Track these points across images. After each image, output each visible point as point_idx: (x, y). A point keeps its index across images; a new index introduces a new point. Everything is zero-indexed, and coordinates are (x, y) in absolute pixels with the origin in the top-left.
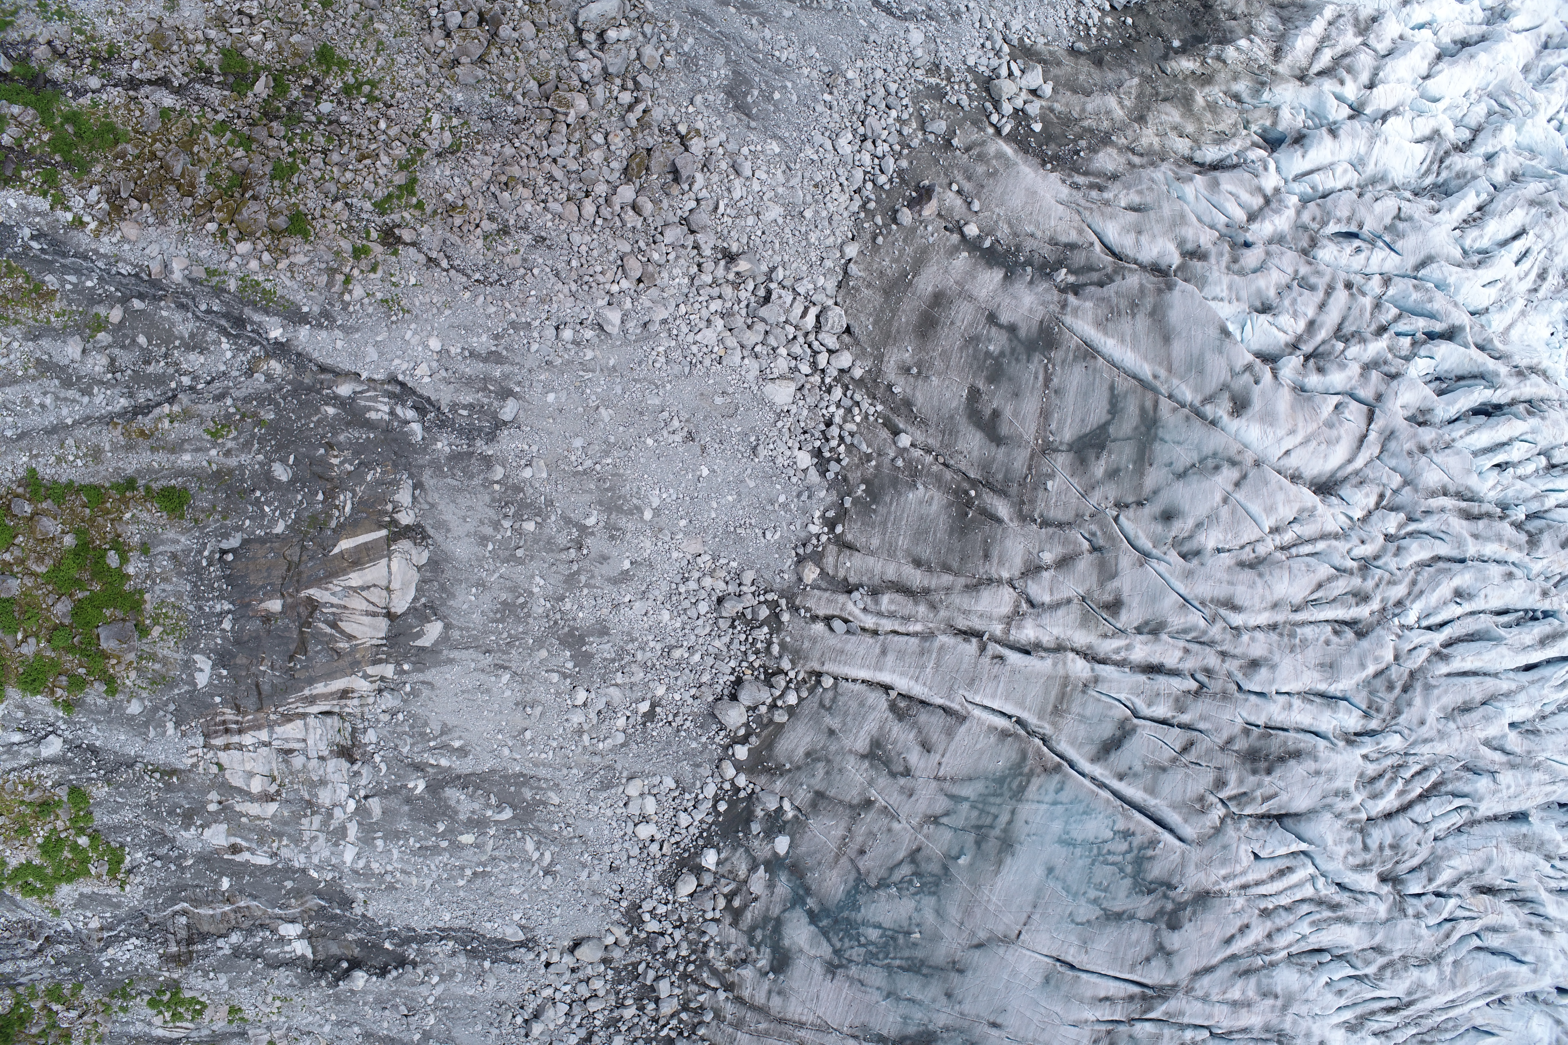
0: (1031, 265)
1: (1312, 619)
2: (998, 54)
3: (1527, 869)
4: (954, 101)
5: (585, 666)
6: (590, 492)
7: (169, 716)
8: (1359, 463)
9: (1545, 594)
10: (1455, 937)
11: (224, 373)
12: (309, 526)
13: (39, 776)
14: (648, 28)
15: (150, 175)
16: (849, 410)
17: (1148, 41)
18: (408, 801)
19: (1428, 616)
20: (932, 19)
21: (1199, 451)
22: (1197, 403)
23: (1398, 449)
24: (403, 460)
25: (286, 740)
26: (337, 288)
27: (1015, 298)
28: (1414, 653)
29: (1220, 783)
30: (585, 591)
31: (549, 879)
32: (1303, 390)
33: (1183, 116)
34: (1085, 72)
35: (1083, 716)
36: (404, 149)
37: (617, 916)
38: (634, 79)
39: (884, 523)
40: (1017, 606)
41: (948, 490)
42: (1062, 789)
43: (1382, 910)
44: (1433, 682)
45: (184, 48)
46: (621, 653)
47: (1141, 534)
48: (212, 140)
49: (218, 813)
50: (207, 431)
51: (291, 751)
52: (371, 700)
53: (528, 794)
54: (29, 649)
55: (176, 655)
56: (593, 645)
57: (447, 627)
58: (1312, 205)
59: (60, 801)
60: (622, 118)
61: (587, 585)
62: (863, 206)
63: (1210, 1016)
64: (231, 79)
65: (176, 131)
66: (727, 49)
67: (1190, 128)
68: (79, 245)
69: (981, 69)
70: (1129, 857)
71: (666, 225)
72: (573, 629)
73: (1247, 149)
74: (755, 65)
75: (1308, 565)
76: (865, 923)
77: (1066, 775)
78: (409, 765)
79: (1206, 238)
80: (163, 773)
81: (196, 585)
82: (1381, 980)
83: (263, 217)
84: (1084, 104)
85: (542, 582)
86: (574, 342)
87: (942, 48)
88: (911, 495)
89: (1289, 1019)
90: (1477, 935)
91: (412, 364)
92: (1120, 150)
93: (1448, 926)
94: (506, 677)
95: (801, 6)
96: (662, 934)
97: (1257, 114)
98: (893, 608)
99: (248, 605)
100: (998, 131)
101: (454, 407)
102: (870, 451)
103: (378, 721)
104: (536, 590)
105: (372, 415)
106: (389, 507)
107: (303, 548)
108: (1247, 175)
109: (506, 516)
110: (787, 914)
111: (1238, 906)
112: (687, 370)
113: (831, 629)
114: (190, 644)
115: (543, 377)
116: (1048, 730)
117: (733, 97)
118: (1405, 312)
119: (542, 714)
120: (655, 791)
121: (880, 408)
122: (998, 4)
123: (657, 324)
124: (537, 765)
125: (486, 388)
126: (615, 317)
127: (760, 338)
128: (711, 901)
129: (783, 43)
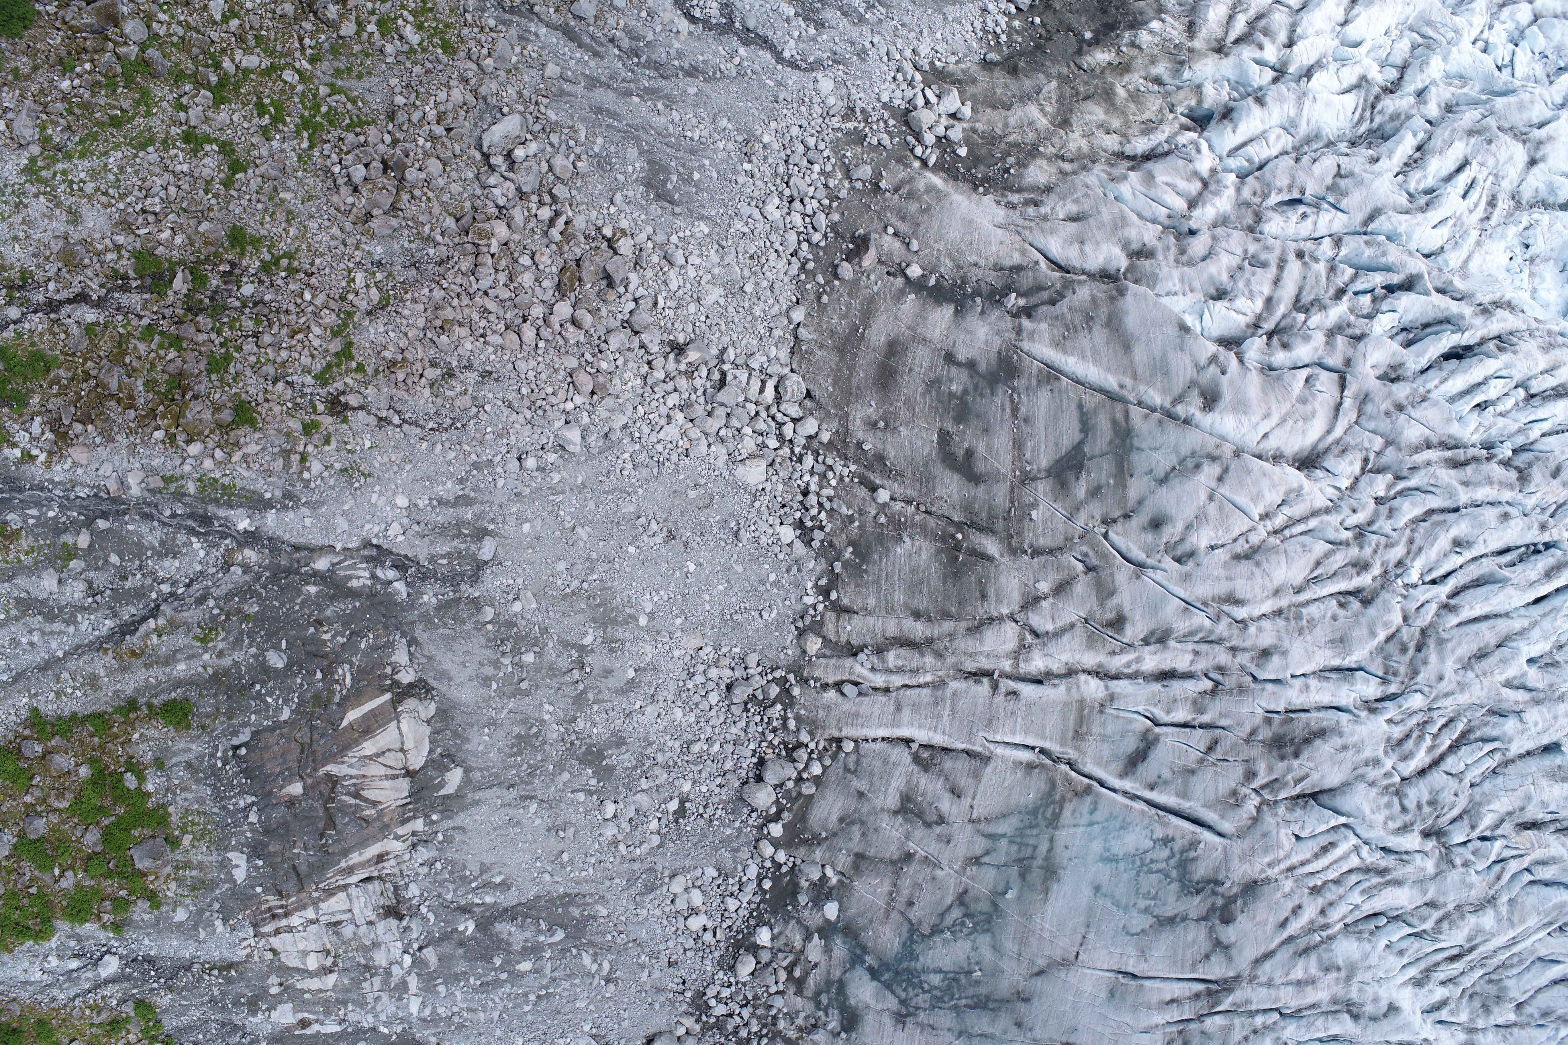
0: (980, 295)
2: (911, 84)
4: (875, 142)
5: (608, 779)
6: (582, 611)
7: (215, 915)
9: (1543, 527)
11: (201, 572)
12: (314, 706)
13: (103, 998)
14: (554, 138)
15: (87, 395)
16: (823, 476)
17: (1058, 38)
18: (461, 944)
19: (1430, 570)
20: (839, 63)
21: (1177, 453)
22: (1167, 405)
24: (393, 620)
25: (333, 914)
26: (295, 469)
27: (969, 332)
29: (1250, 775)
30: (595, 707)
31: (612, 986)
32: (1271, 369)
33: (1107, 112)
35: (1105, 736)
36: (334, 316)
38: (550, 192)
40: (1022, 639)
42: (1095, 809)
43: (1430, 866)
45: (95, 259)
46: (641, 759)
47: (1132, 546)
48: (142, 347)
49: (280, 994)
50: (196, 638)
51: (339, 923)
52: (407, 857)
53: (576, 912)
54: (68, 882)
55: (210, 859)
56: (613, 758)
57: (467, 770)
58: (1250, 179)
59: (128, 1017)
60: (546, 234)
61: (595, 702)
62: (803, 267)
64: (148, 281)
65: (105, 347)
66: (638, 140)
67: (1116, 123)
68: (33, 478)
69: (897, 102)
70: (1172, 862)
71: (609, 332)
72: (590, 746)
73: (1176, 134)
74: (669, 150)
75: (1304, 546)
78: (455, 909)
79: (1149, 235)
80: (221, 969)
81: (215, 787)
82: (1440, 932)
83: (207, 415)
84: (1006, 118)
85: (551, 709)
86: (538, 469)
87: (853, 90)
88: (899, 549)
89: (1355, 988)
90: (1527, 870)
91: (383, 526)
92: (1049, 160)
93: (1497, 868)
94: (533, 807)
95: (706, 80)
96: (731, 1015)
97: (1181, 95)
98: (900, 663)
99: (270, 793)
100: (924, 163)
101: (432, 559)
102: (850, 512)
103: (417, 874)
104: (547, 717)
105: (354, 583)
106: (388, 670)
107: (313, 728)
108: (1181, 162)
109: (504, 653)
110: (848, 975)
111: (1287, 889)
112: (655, 471)
113: (843, 694)
114: (222, 845)
115: (514, 509)
116: (1072, 754)
117: (653, 187)
118: (1361, 269)
119: (575, 834)
120: (699, 883)
121: (853, 468)
122: (903, 32)
123: (618, 431)
124: (579, 883)
125: (461, 533)
126: (574, 436)
127: (723, 422)
128: (773, 976)
129: (693, 122)
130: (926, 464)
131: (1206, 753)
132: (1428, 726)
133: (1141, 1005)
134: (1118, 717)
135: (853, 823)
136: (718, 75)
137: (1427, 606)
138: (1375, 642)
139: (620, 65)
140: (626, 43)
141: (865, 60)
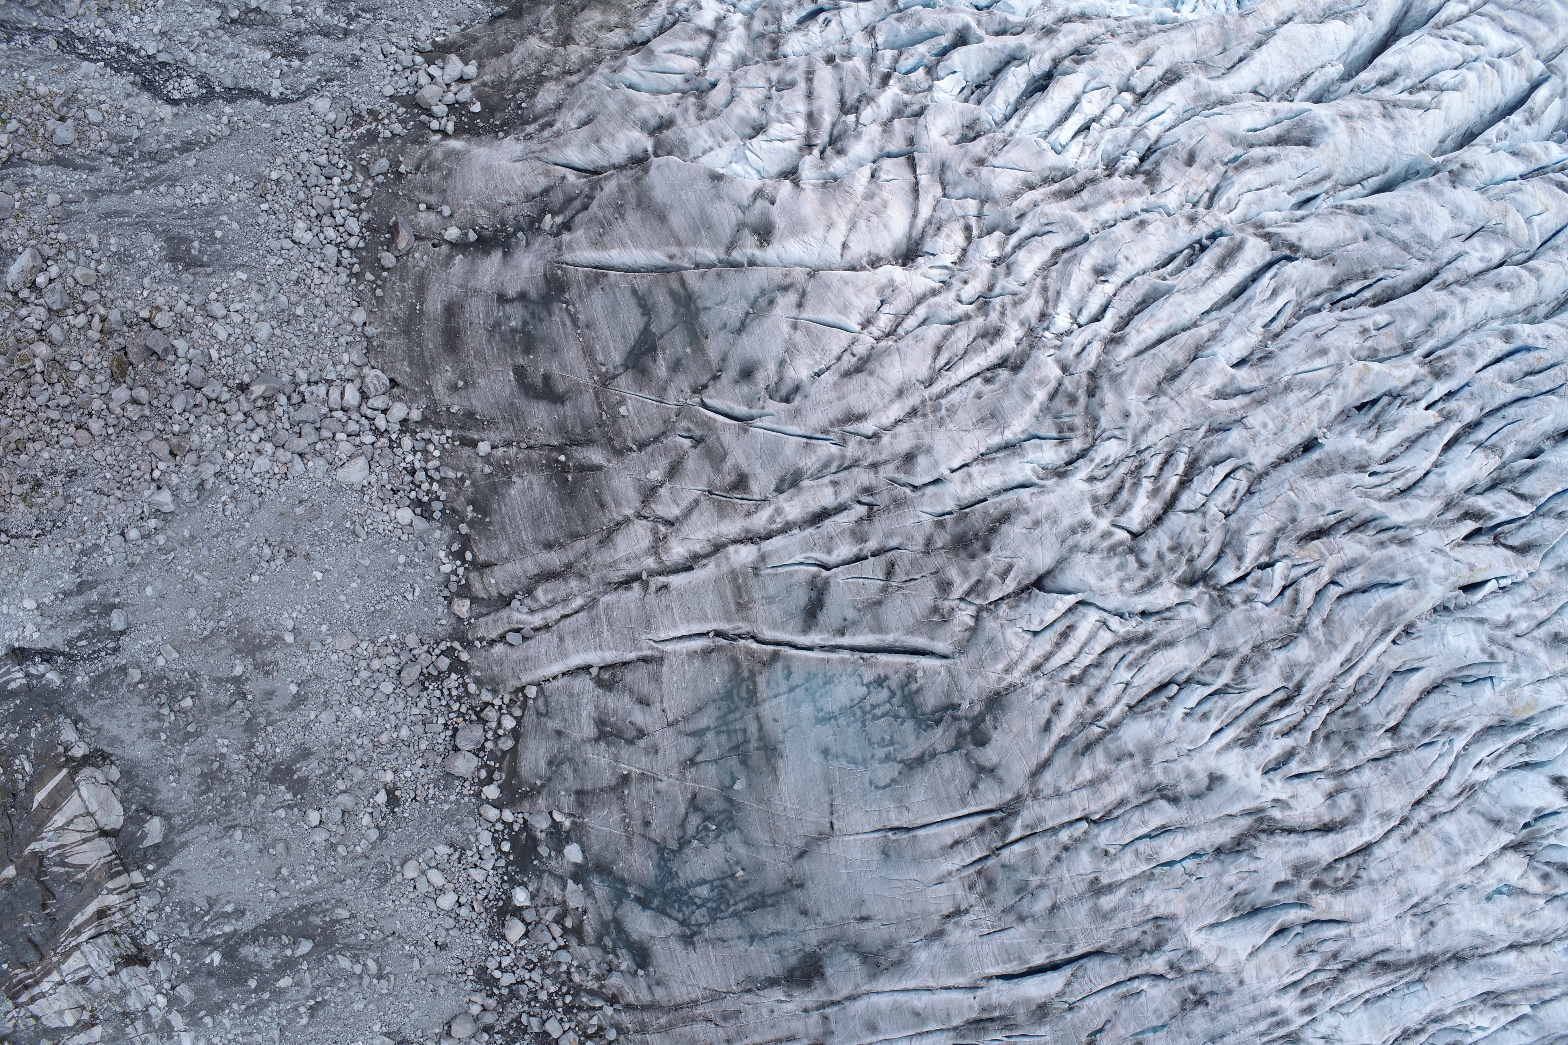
0: (521, 230)
1: (955, 382)
2: (413, 69)
3: (1341, 492)
4: (388, 134)
5: (305, 790)
6: (224, 647)
8: (925, 211)
10: (1307, 598)
12: (3, 797)
16: (425, 452)
18: (210, 975)
19: (1080, 311)
20: (332, 80)
21: (746, 297)
22: (723, 256)
23: (956, 176)
24: (55, 707)
25: (75, 972)
27: (516, 267)
28: (1085, 354)
29: (945, 586)
30: (270, 729)
32: (830, 180)
33: (604, 12)
34: (502, 33)
35: (769, 597)
37: (469, 986)
38: (82, 302)
39: (503, 528)
40: (655, 533)
41: (541, 468)
42: (790, 673)
43: (1200, 615)
44: (1117, 370)
46: (332, 763)
47: (731, 404)
51: (84, 979)
52: (131, 908)
53: (317, 920)
56: (302, 769)
57: (167, 818)
58: (758, 11)
60: (87, 338)
61: (269, 724)
62: (351, 274)
63: (1072, 809)
66: (151, 226)
67: (614, 18)
69: (403, 91)
70: (895, 701)
71: (172, 398)
72: (277, 765)
74: (184, 222)
75: (920, 336)
76: (691, 885)
77: (787, 658)
78: (197, 945)
79: (664, 106)
82: (1245, 681)
84: (510, 60)
85: (226, 742)
86: (143, 536)
87: (354, 98)
88: (512, 492)
89: (1158, 770)
90: (1332, 583)
91: (20, 630)
92: (557, 79)
93: (1289, 592)
94: (238, 834)
95: (201, 149)
96: (522, 982)
98: (550, 597)
100: (444, 134)
101: (70, 643)
102: (459, 475)
103: (150, 922)
104: (224, 750)
105: (13, 686)
107: (9, 817)
109: (161, 706)
110: (619, 912)
111: (1039, 690)
112: (256, 502)
113: (509, 645)
115: (133, 579)
116: (745, 628)
117: (180, 260)
118: (903, 46)
119: (288, 849)
120: (433, 864)
121: (449, 433)
122: (394, 26)
123: (212, 480)
124: (309, 892)
125: (89, 614)
126: (165, 498)
127: (314, 437)
128: (546, 933)
129: (199, 189)
130: (512, 404)
131: (887, 580)
132: (1142, 471)
133: (921, 856)
134: (776, 575)
135: (561, 763)
136: (213, 139)
137: (1089, 348)
138: (1035, 405)
139: (117, 169)
140: (114, 149)
141: (359, 67)
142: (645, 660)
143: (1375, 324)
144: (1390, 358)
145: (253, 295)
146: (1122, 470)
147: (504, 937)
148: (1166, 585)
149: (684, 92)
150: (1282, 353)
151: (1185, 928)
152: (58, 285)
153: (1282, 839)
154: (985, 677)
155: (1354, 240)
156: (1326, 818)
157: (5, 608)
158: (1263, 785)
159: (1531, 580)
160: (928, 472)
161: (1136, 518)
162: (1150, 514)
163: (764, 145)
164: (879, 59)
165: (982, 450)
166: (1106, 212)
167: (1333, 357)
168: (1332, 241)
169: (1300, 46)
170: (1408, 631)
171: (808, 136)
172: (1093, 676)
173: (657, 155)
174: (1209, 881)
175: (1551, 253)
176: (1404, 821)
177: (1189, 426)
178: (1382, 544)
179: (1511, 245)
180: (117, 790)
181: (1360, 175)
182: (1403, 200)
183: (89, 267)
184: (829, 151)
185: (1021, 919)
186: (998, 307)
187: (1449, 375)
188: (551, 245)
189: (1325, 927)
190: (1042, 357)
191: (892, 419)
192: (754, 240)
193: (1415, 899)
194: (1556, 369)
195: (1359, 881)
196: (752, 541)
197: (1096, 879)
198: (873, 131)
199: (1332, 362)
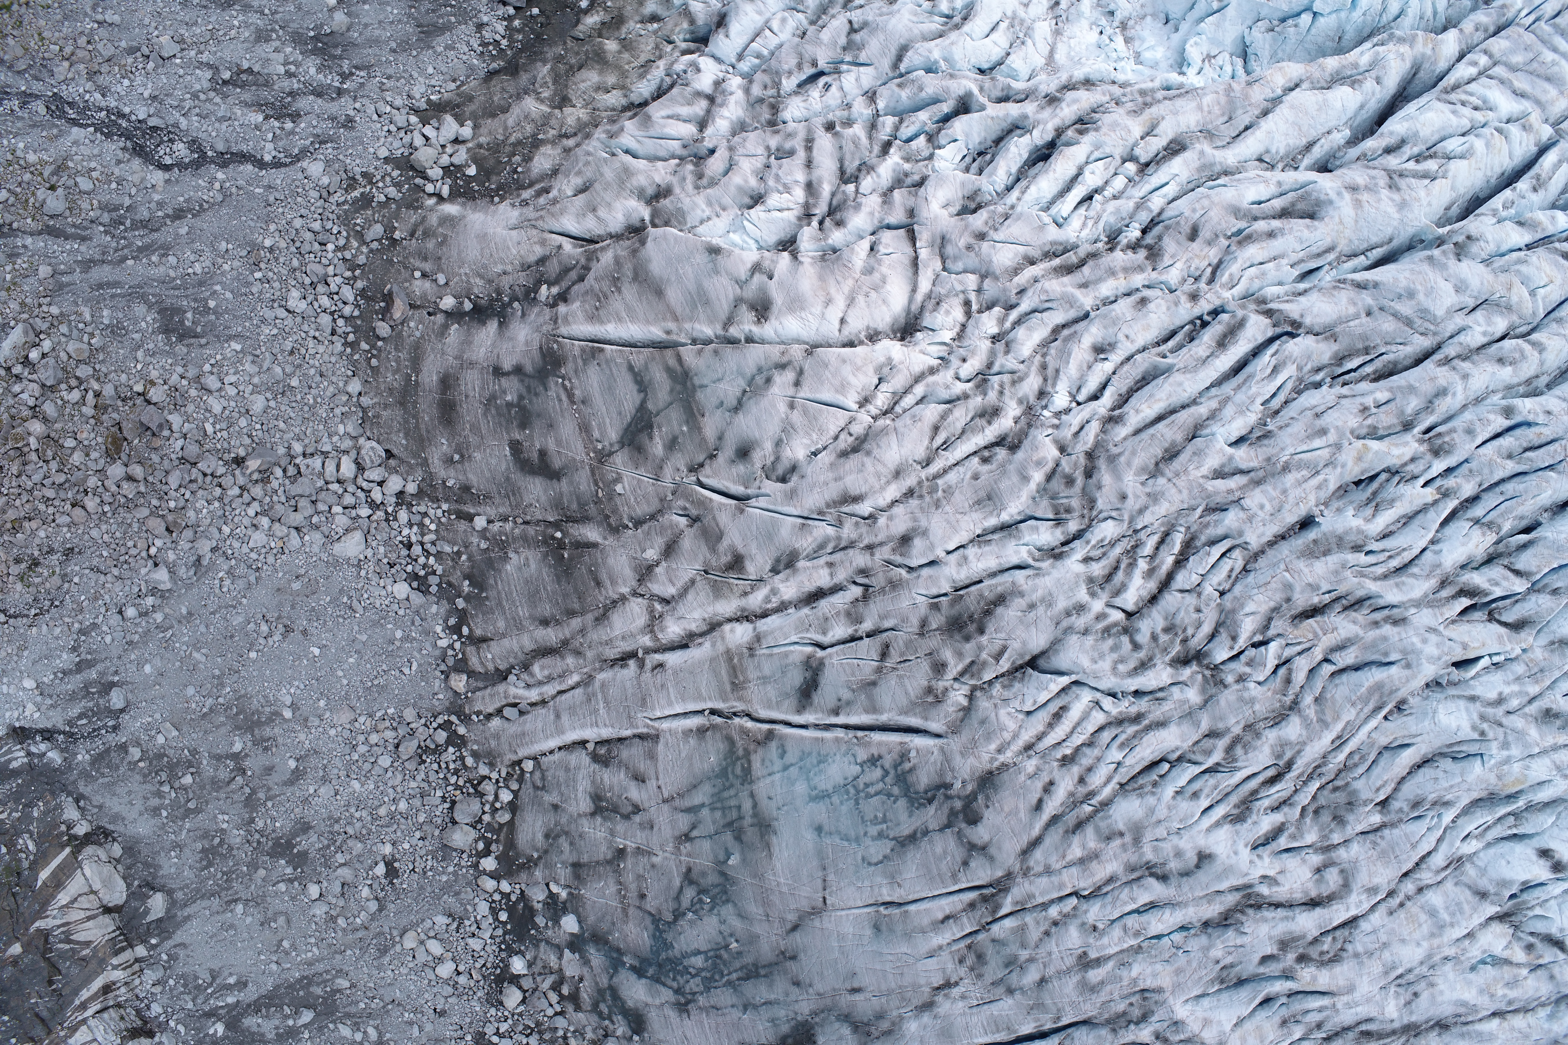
0: (516, 299)
1: (952, 461)
2: (407, 129)
3: (1336, 573)
4: (382, 198)
5: (305, 863)
6: (223, 724)
8: (924, 286)
10: (1299, 678)
12: (8, 877)
17: (556, 19)
19: (1079, 389)
20: (326, 142)
21: (743, 375)
22: (720, 332)
23: (956, 251)
24: (56, 785)
27: (512, 339)
28: (1083, 433)
29: (939, 668)
30: (269, 804)
32: (829, 253)
33: (601, 72)
34: (498, 91)
35: (764, 678)
38: (75, 377)
39: (500, 604)
40: (651, 611)
41: (537, 544)
42: (784, 752)
43: (1193, 695)
44: (1115, 451)
46: (331, 836)
47: (728, 483)
52: (136, 982)
53: (318, 991)
56: (303, 844)
57: (170, 893)
58: (758, 75)
60: (82, 413)
61: (268, 799)
62: (345, 343)
63: (1061, 886)
66: (143, 297)
67: (611, 80)
69: (397, 152)
70: (889, 780)
71: (167, 472)
72: (277, 840)
73: (676, 63)
74: (177, 293)
75: (916, 416)
76: (685, 955)
77: (782, 738)
78: (201, 1016)
79: (661, 174)
82: (1236, 760)
84: (505, 121)
85: (226, 818)
86: (141, 615)
87: (348, 161)
88: (508, 567)
89: (1147, 848)
90: (1325, 661)
91: (21, 709)
92: (553, 143)
93: (1282, 671)
94: (239, 908)
95: (194, 216)
97: (674, 23)
98: (546, 673)
100: (439, 197)
101: (70, 723)
102: (456, 549)
103: (154, 995)
104: (225, 826)
105: (14, 765)
107: (14, 895)
108: (681, 89)
109: (161, 783)
110: (615, 980)
111: (1031, 769)
112: (253, 578)
113: (506, 719)
115: (132, 657)
116: (739, 706)
117: (173, 331)
118: (902, 114)
119: (288, 921)
120: (432, 934)
121: (445, 507)
122: (389, 84)
123: (209, 555)
124: (310, 964)
125: (89, 693)
126: (162, 576)
127: (310, 511)
128: (543, 1000)
129: (192, 258)
130: (508, 479)
131: (881, 660)
132: (1138, 550)
133: (913, 931)
134: (771, 655)
135: (558, 836)
136: (206, 206)
137: (1087, 427)
138: (1033, 486)
139: (108, 238)
140: (106, 218)
141: (353, 128)
142: (641, 737)
143: (1375, 401)
144: (1389, 435)
145: (248, 367)
146: (1118, 550)
147: (501, 1003)
148: (1160, 666)
149: (682, 159)
150: (1281, 433)
151: (1171, 1001)
152: (51, 361)
153: (1269, 914)
154: (978, 758)
155: (1357, 316)
156: (1313, 894)
157: (5, 689)
158: (1251, 862)
159: (1524, 656)
160: (924, 554)
161: (1130, 599)
162: (1145, 594)
163: (763, 215)
164: (879, 127)
165: (979, 531)
166: (1107, 289)
167: (1332, 437)
168: (1335, 317)
169: (1307, 113)
170: (1399, 707)
171: (807, 206)
172: (1085, 755)
173: (654, 225)
174: (1196, 955)
175: (1554, 325)
176: (1391, 894)
177: (1185, 506)
178: (1376, 624)
179: (1515, 318)
180: (119, 867)
181: (1365, 246)
182: (1407, 274)
183: (82, 341)
184: (828, 222)
185: (1010, 991)
186: (996, 386)
187: (1448, 452)
188: (547, 317)
189: (1310, 998)
190: (1040, 437)
191: (889, 500)
192: (751, 316)
193: (1400, 971)
194: (1556, 445)
195: (1344, 954)
196: (747, 619)
197: (1085, 953)
198: (872, 202)
199: (1331, 441)
